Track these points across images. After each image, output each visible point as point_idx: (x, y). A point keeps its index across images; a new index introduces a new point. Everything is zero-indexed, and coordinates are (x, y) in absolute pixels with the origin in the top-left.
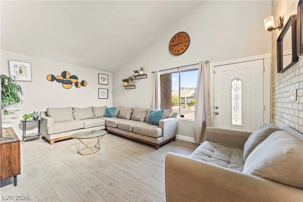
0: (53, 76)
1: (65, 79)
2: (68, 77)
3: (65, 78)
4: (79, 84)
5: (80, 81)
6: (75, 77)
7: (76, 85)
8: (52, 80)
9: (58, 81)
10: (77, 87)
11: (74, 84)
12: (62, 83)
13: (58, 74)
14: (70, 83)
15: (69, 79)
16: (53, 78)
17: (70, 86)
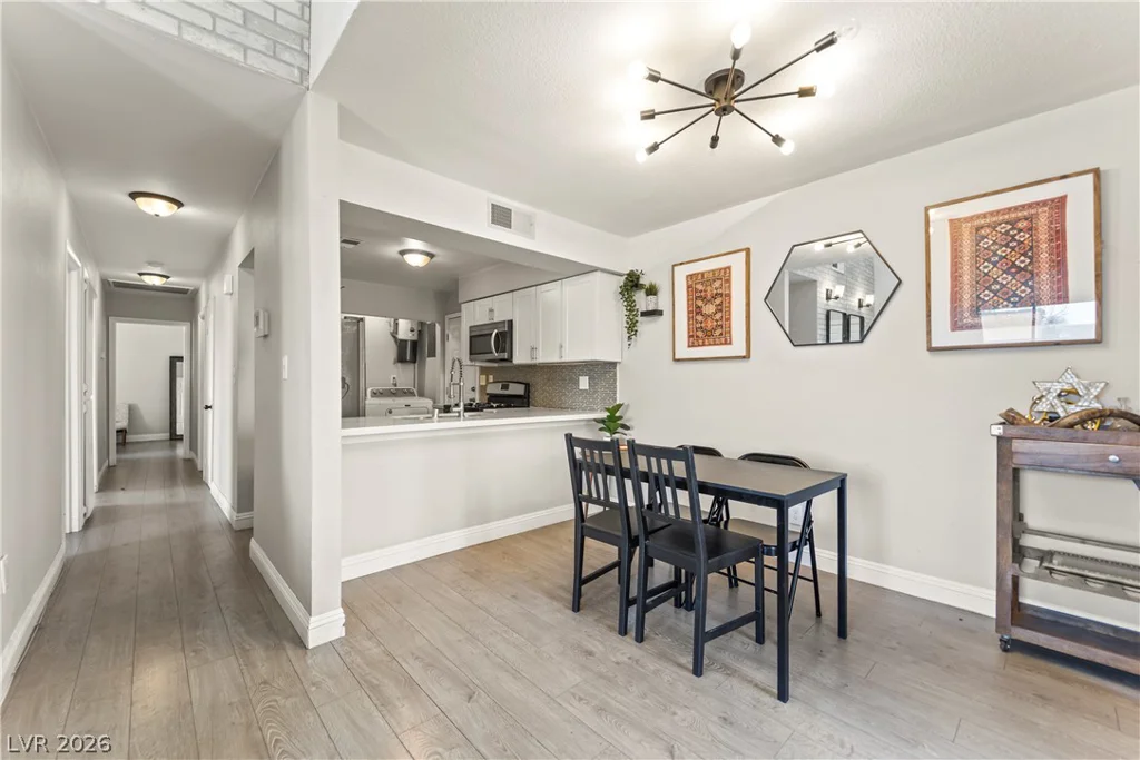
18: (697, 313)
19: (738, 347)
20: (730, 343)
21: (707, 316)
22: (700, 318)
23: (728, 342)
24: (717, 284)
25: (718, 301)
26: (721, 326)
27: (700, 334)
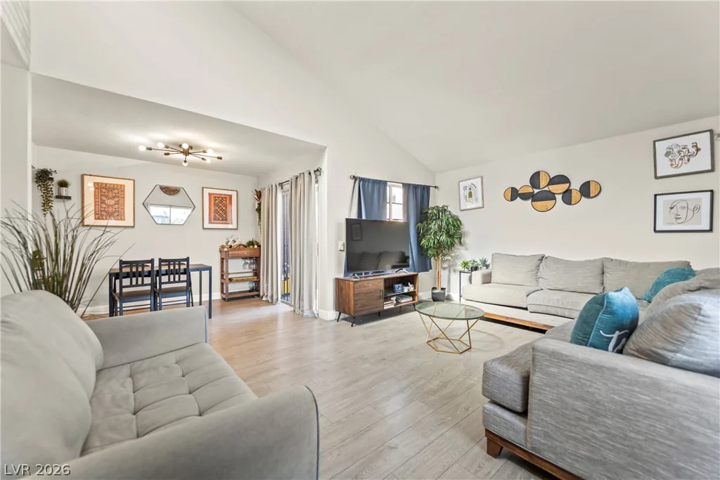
0: (514, 191)
1: (536, 191)
2: (543, 182)
3: (539, 188)
4: (575, 195)
5: (576, 185)
6: (562, 179)
7: (567, 197)
8: (513, 199)
9: (525, 197)
10: (570, 204)
11: (559, 197)
12: (532, 201)
13: (523, 183)
14: (551, 196)
15: (547, 189)
16: (514, 194)
17: (549, 203)
18: (102, 203)
19: (128, 221)
20: (124, 220)
21: (109, 206)
22: (104, 206)
23: (123, 219)
24: (116, 191)
25: (116, 199)
26: (118, 212)
27: (104, 213)
